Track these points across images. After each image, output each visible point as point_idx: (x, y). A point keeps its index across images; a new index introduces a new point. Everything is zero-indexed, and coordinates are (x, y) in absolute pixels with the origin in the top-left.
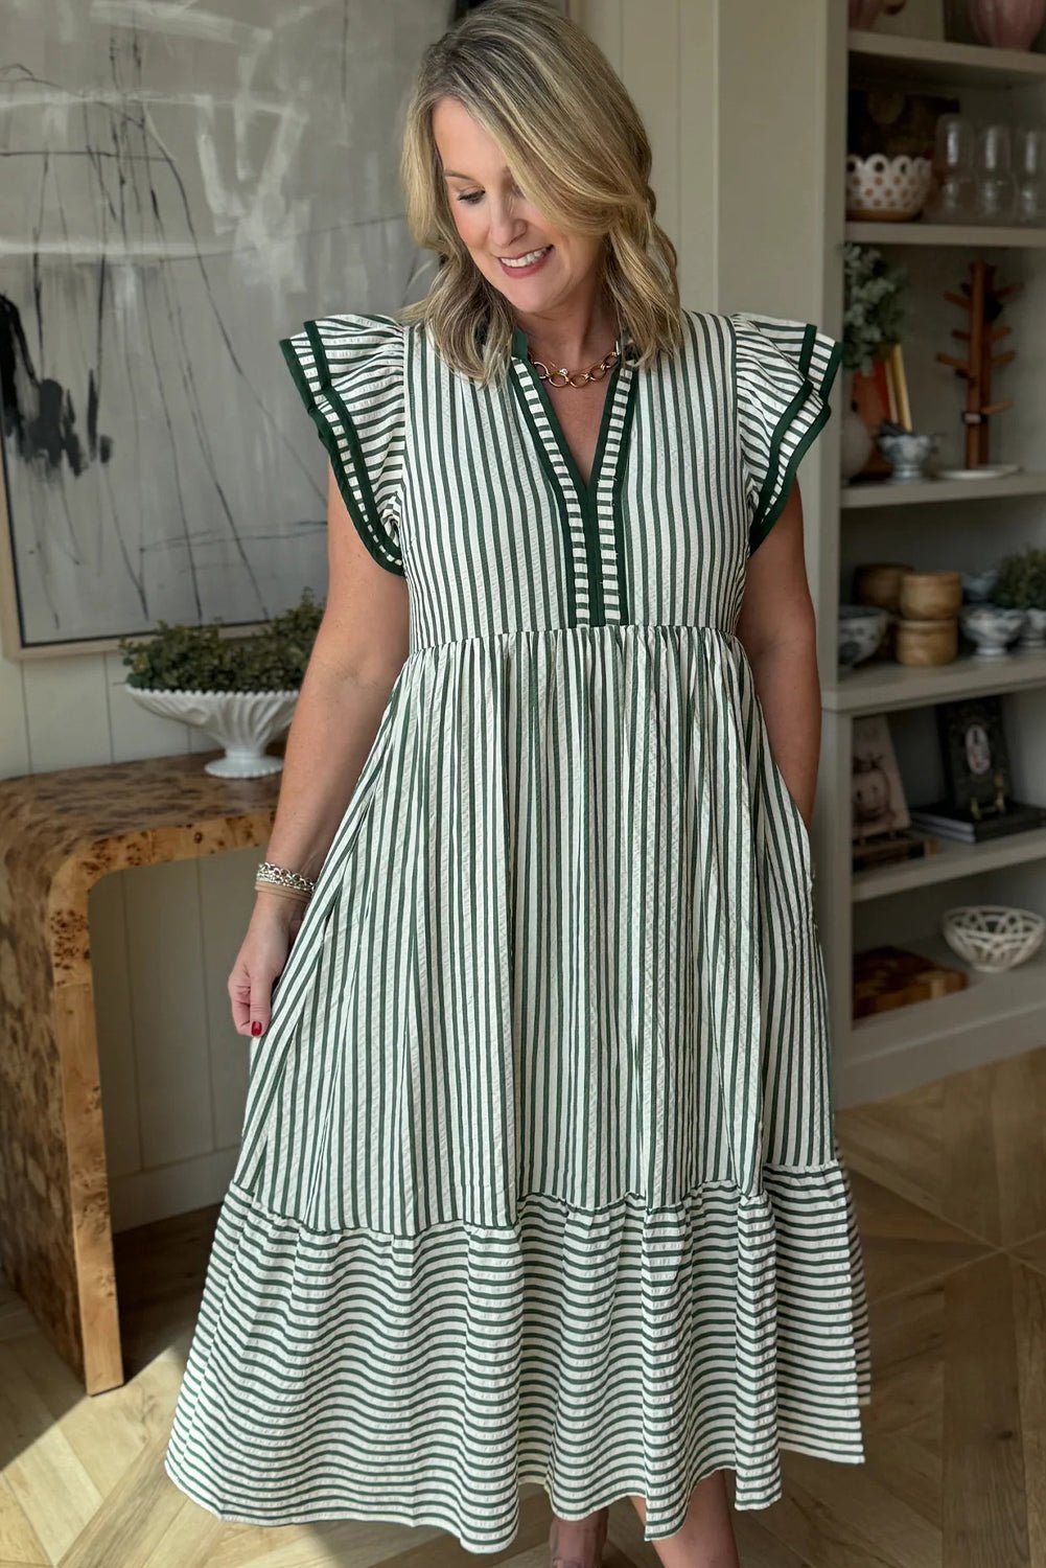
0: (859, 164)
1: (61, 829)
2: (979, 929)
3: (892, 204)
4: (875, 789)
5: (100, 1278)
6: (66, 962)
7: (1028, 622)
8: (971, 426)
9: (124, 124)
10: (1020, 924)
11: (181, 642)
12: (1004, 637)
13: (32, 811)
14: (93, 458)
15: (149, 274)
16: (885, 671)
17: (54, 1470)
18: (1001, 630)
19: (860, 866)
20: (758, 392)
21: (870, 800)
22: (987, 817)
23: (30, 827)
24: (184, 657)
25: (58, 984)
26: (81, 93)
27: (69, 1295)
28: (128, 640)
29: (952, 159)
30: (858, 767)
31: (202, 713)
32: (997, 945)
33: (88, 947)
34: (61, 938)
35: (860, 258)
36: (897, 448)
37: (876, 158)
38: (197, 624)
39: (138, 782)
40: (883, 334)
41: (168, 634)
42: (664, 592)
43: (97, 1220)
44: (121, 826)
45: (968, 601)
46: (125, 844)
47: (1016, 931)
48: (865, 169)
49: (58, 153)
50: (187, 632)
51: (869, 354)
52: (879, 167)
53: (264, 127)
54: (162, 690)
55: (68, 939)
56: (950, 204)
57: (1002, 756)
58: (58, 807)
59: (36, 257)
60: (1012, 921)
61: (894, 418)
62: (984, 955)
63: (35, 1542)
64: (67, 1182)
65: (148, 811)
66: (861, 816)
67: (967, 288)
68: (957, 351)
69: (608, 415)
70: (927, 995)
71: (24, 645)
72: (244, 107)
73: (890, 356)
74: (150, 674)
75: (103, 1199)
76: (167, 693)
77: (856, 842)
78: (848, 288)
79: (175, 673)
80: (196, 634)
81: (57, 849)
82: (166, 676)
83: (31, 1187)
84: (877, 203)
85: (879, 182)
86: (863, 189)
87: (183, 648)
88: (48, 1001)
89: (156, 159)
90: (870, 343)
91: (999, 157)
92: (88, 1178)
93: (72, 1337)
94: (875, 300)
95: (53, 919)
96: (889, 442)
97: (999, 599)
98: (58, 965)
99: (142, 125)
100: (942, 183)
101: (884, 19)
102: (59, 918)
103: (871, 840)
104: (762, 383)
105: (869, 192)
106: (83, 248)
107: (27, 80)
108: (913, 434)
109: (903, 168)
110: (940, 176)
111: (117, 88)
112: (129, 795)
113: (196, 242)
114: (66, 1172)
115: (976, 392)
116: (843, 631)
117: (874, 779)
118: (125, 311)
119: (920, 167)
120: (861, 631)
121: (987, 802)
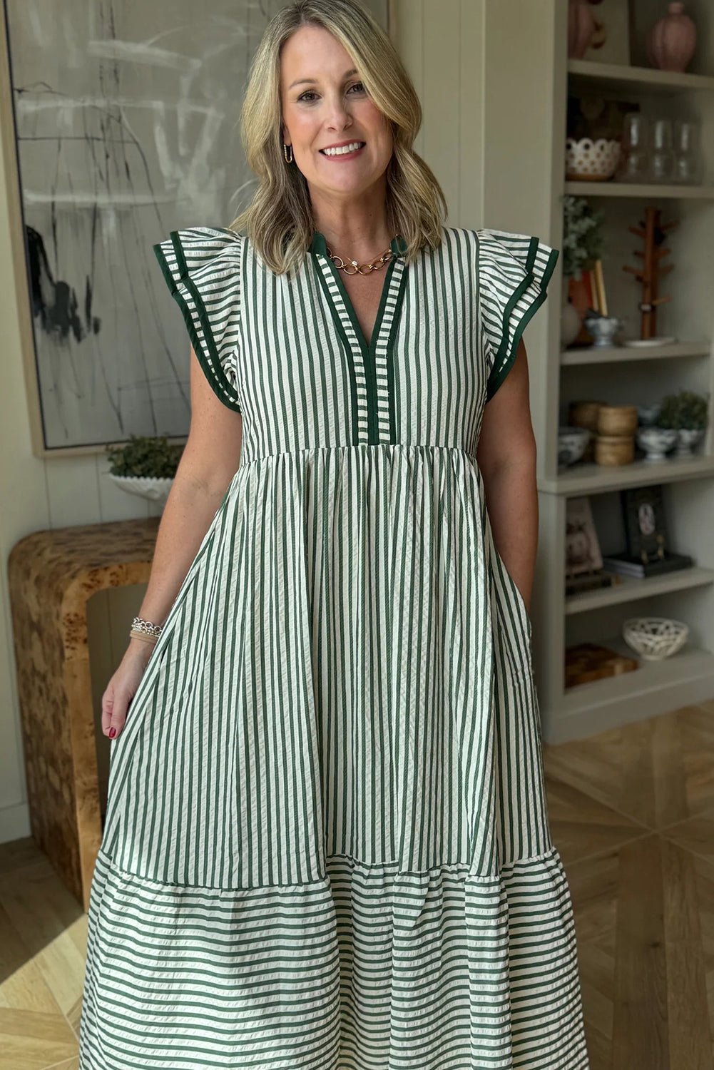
0: (574, 145)
1: (69, 563)
2: (647, 632)
3: (595, 170)
4: (580, 544)
5: (93, 841)
6: (73, 645)
7: (679, 439)
8: (644, 312)
9: (108, 121)
10: (672, 630)
11: (144, 446)
12: (664, 448)
13: (52, 552)
14: (89, 331)
15: (124, 215)
16: (587, 469)
17: (64, 958)
18: (662, 443)
19: (571, 592)
20: (493, 281)
21: (577, 551)
22: (652, 562)
23: (50, 562)
24: (146, 457)
25: (68, 659)
26: (82, 100)
27: (74, 851)
28: (110, 447)
29: (634, 142)
30: (570, 530)
31: (156, 492)
32: (657, 643)
33: (86, 636)
34: (69, 630)
35: (574, 204)
36: (597, 327)
37: (585, 141)
38: (153, 436)
39: (117, 535)
40: (589, 253)
41: (136, 442)
42: (422, 421)
43: (91, 805)
44: (107, 561)
45: (641, 425)
46: (109, 572)
47: (669, 634)
48: (578, 148)
49: (68, 138)
50: (147, 442)
51: (580, 266)
52: (587, 147)
53: (197, 122)
54: (132, 477)
55: (74, 631)
56: (632, 171)
57: (663, 523)
58: (67, 550)
59: (53, 204)
60: (667, 628)
61: (596, 307)
62: (649, 649)
63: (53, 1001)
64: (73, 781)
65: (124, 552)
66: (571, 560)
67: (643, 225)
68: (636, 264)
69: (385, 295)
70: (611, 673)
71: (46, 448)
72: (184, 109)
73: (594, 267)
74: (124, 467)
75: (95, 792)
76: (135, 479)
77: (568, 577)
78: (566, 224)
79: (140, 467)
80: (153, 442)
81: (67, 576)
82: (134, 468)
83: (51, 784)
84: (585, 169)
85: (586, 156)
86: (577, 160)
87: (145, 451)
88: (61, 670)
89: (128, 142)
90: (580, 259)
91: (665, 139)
92: (86, 779)
93: (76, 878)
94: (583, 232)
95: (64, 619)
96: (591, 322)
97: (660, 424)
98: (68, 647)
99: (119, 120)
100: (627, 157)
101: (590, 52)
102: (68, 618)
103: (577, 576)
104: (496, 274)
105: (580, 163)
106: (82, 198)
107: (47, 92)
108: (607, 318)
109: (602, 148)
110: (626, 151)
111: (104, 97)
112: (111, 543)
113: (153, 193)
114: (72, 775)
115: (648, 291)
116: (560, 443)
117: (578, 538)
118: (109, 239)
119: (613, 147)
120: (572, 443)
121: (652, 553)
